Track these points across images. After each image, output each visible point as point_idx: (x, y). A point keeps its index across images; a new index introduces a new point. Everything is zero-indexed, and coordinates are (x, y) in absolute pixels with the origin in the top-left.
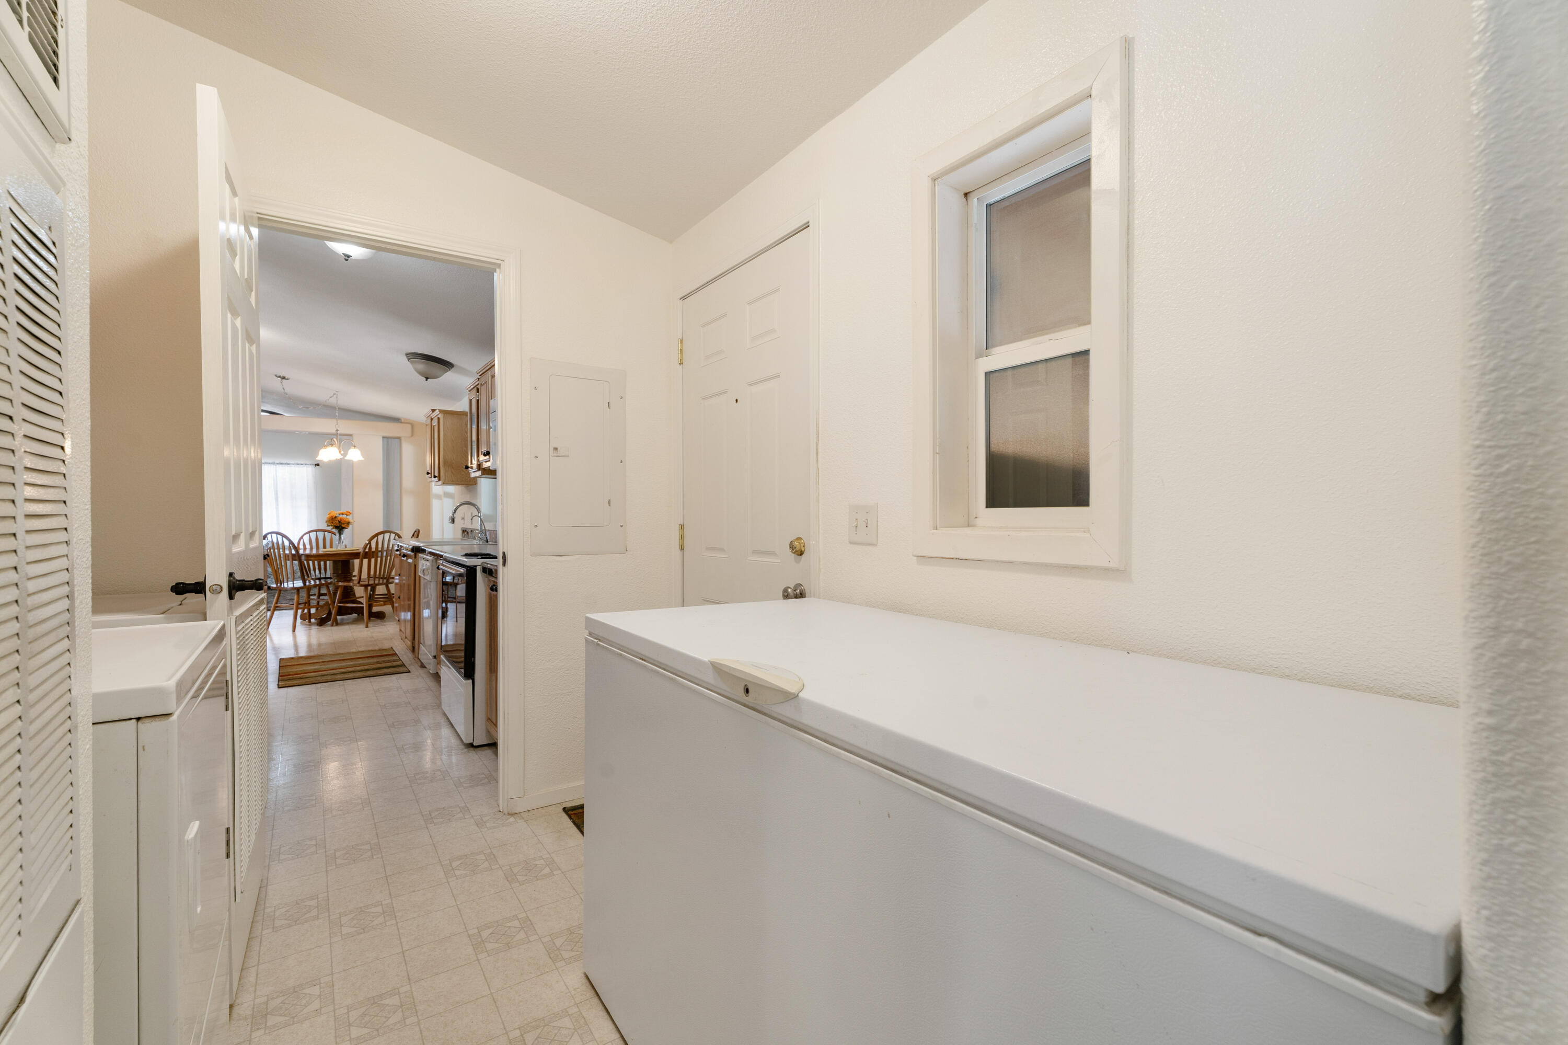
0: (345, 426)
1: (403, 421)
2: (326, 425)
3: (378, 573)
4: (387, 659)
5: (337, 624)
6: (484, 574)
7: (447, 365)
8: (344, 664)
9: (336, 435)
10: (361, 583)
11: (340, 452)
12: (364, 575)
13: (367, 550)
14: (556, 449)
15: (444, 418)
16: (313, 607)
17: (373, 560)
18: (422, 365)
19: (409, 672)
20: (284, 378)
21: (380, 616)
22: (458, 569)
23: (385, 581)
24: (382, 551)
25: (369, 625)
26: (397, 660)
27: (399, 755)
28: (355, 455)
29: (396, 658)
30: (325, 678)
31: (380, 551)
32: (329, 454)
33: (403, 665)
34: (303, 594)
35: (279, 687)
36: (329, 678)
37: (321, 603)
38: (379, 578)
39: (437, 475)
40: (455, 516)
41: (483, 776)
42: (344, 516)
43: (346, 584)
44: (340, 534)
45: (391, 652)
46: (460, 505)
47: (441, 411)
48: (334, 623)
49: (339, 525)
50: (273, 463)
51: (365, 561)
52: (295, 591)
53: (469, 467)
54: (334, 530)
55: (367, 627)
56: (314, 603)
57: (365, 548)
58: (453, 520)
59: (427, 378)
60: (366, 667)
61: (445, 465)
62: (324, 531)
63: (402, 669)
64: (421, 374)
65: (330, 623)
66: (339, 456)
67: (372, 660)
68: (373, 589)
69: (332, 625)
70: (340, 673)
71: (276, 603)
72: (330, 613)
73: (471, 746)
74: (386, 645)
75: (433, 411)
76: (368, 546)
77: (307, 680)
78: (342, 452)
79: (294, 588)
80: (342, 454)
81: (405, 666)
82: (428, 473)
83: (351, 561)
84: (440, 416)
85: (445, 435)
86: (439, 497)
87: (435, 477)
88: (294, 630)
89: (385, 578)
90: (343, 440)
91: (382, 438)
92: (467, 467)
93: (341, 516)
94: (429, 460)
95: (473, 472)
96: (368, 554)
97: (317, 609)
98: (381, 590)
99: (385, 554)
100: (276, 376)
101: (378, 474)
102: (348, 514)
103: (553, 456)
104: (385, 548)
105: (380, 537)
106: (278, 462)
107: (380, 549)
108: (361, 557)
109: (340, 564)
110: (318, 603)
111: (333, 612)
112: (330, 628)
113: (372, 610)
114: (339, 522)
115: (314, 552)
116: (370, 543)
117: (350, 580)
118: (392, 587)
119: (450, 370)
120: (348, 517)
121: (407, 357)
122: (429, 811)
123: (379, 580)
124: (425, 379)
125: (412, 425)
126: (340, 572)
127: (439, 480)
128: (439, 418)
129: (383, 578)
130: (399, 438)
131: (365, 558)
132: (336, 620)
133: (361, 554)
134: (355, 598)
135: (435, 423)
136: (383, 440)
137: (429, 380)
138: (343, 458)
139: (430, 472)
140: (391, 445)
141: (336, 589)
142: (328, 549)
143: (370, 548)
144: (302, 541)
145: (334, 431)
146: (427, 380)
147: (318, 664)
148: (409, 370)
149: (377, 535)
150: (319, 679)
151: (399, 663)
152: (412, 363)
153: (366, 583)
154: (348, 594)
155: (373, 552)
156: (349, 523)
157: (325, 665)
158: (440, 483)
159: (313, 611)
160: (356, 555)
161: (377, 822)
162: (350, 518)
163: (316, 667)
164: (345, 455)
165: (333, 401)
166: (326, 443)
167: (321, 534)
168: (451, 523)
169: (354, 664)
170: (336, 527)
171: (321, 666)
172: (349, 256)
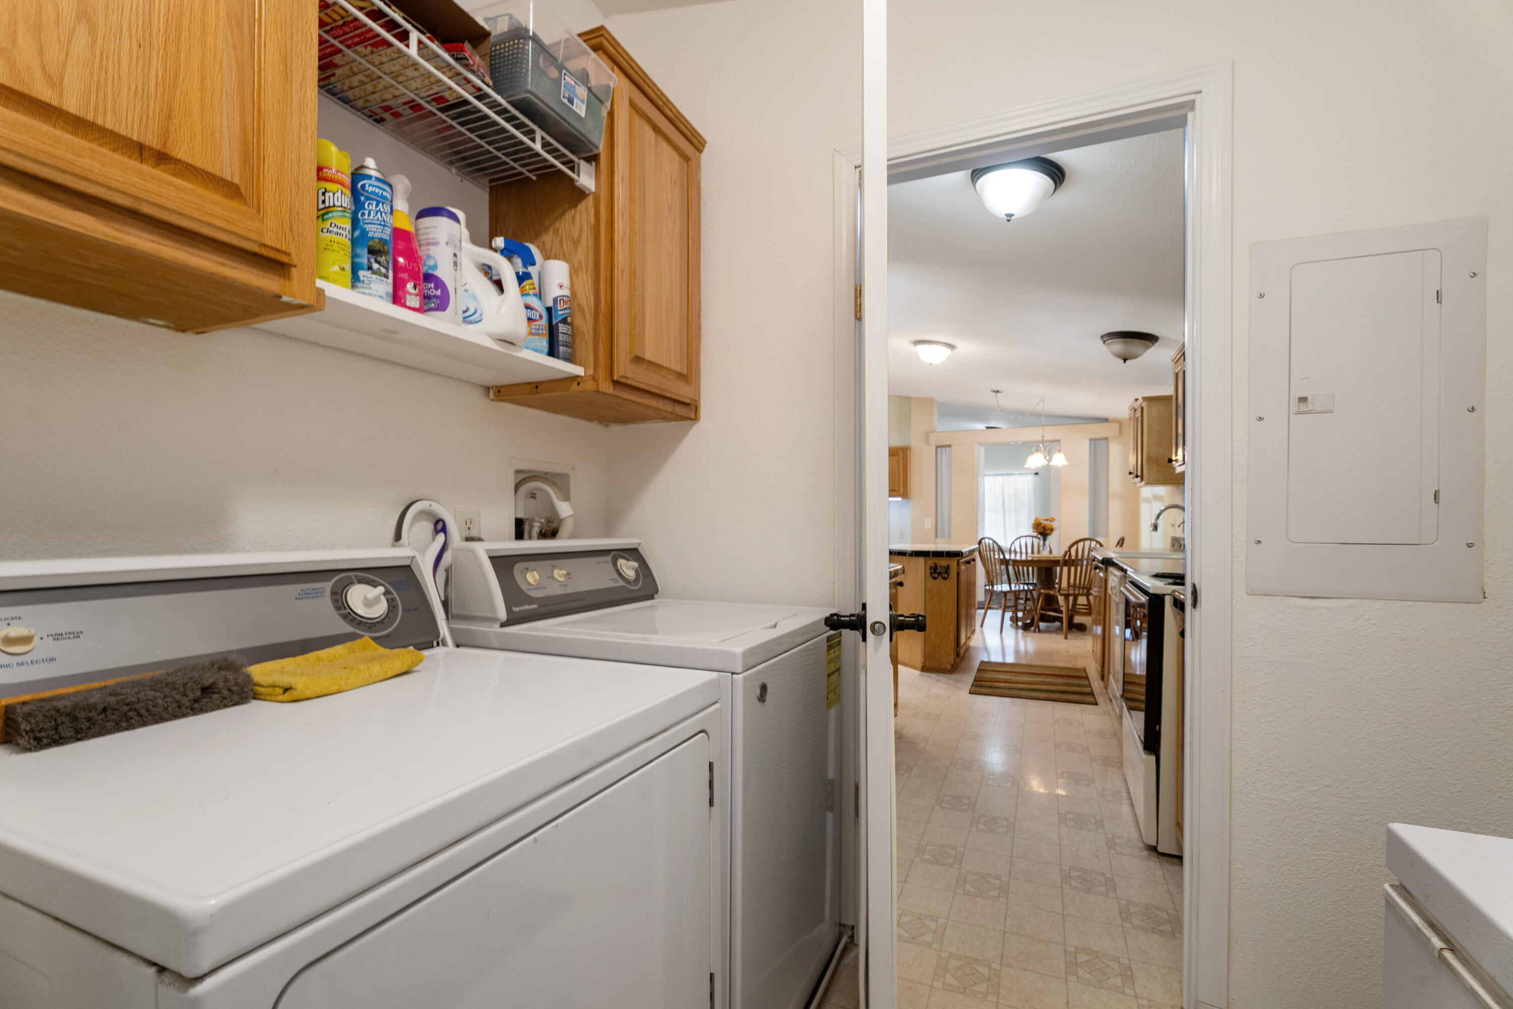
0: (1050, 434)
1: (1110, 420)
2: (1033, 434)
3: (1078, 582)
4: (1076, 681)
5: (1039, 631)
6: (1174, 608)
7: (1149, 339)
8: (1033, 679)
9: (1043, 442)
10: (1061, 592)
11: (1045, 458)
12: (1064, 584)
13: (1067, 558)
14: (1303, 400)
15: (1149, 406)
16: (1020, 611)
17: (1073, 569)
18: (1118, 346)
19: (1096, 704)
20: (998, 392)
21: (1081, 628)
22: (1139, 596)
23: (1085, 591)
24: (1082, 560)
25: (1068, 637)
26: (1086, 685)
27: (1059, 826)
28: (1059, 460)
29: (1086, 682)
30: (1011, 692)
31: (1079, 560)
32: (1036, 461)
33: (1092, 694)
34: (1011, 597)
35: (970, 693)
36: (1014, 693)
37: (1028, 608)
38: (1079, 588)
39: (1139, 474)
40: (1158, 522)
41: (1164, 915)
42: (1048, 522)
43: (1047, 592)
44: (1045, 540)
45: (1083, 674)
46: (1165, 509)
47: (1144, 399)
48: (1037, 630)
49: (1043, 531)
50: (1002, 475)
51: (1065, 569)
52: (1003, 594)
53: (1173, 461)
54: (1039, 536)
55: (1066, 638)
56: (1020, 607)
57: (1065, 555)
58: (1155, 528)
59: (1125, 360)
60: (1053, 688)
61: (1149, 461)
62: (1033, 537)
63: (1090, 699)
64: (1118, 356)
65: (1032, 628)
66: (1045, 462)
67: (1060, 680)
68: (1075, 600)
69: (1034, 631)
70: (1026, 690)
71: (989, 604)
72: (1033, 620)
73: (1153, 849)
74: (1080, 664)
75: (1136, 400)
76: (1068, 554)
77: (995, 691)
78: (1048, 458)
79: (1001, 592)
80: (1047, 460)
81: (1093, 695)
82: (1130, 473)
83: (1054, 568)
84: (1143, 405)
85: (1149, 427)
86: (1148, 501)
87: (1137, 476)
88: (1001, 632)
89: (1086, 588)
90: (1050, 447)
91: (1088, 441)
92: (1170, 461)
93: (1045, 522)
94: (1132, 460)
95: (1180, 466)
96: (1068, 562)
97: (1024, 613)
98: (1082, 600)
99: (1085, 563)
100: (992, 391)
101: (1083, 478)
102: (1052, 520)
103: (1298, 413)
104: (1086, 557)
105: (1081, 545)
106: (1004, 473)
107: (1080, 557)
108: (1061, 564)
109: (1044, 570)
110: (1025, 608)
111: (1036, 619)
112: (1032, 634)
113: (1073, 620)
114: (1044, 528)
115: (1024, 558)
116: (1070, 550)
117: (1053, 588)
118: (1091, 598)
119: (1153, 345)
120: (1052, 523)
121: (1102, 339)
122: (1076, 948)
123: (1079, 590)
124: (1122, 361)
125: (1120, 423)
126: (1044, 579)
127: (1142, 480)
128: (1142, 408)
129: (1083, 588)
130: (1107, 439)
131: (1065, 565)
132: (1038, 626)
133: (1061, 562)
134: (1057, 607)
135: (1138, 414)
136: (1090, 444)
137: (1127, 362)
138: (1048, 464)
139: (1132, 471)
140: (1098, 446)
141: (1040, 594)
142: (1036, 555)
143: (1070, 556)
144: (1013, 546)
145: (1040, 439)
146: (1125, 362)
147: (1010, 674)
148: (1106, 354)
149: (1077, 542)
150: (1006, 691)
151: (1088, 690)
152: (1108, 345)
153: (1066, 592)
154: (1050, 602)
155: (1073, 560)
156: (1052, 530)
157: (1015, 676)
158: (1143, 483)
159: (1020, 614)
160: (1056, 562)
161: (1008, 932)
162: (1054, 525)
163: (1007, 677)
164: (1049, 461)
165: (1039, 408)
166: (1033, 450)
167: (1029, 540)
168: (1153, 530)
169: (1043, 682)
170: (1041, 533)
171: (1012, 676)
172: (1011, 215)
